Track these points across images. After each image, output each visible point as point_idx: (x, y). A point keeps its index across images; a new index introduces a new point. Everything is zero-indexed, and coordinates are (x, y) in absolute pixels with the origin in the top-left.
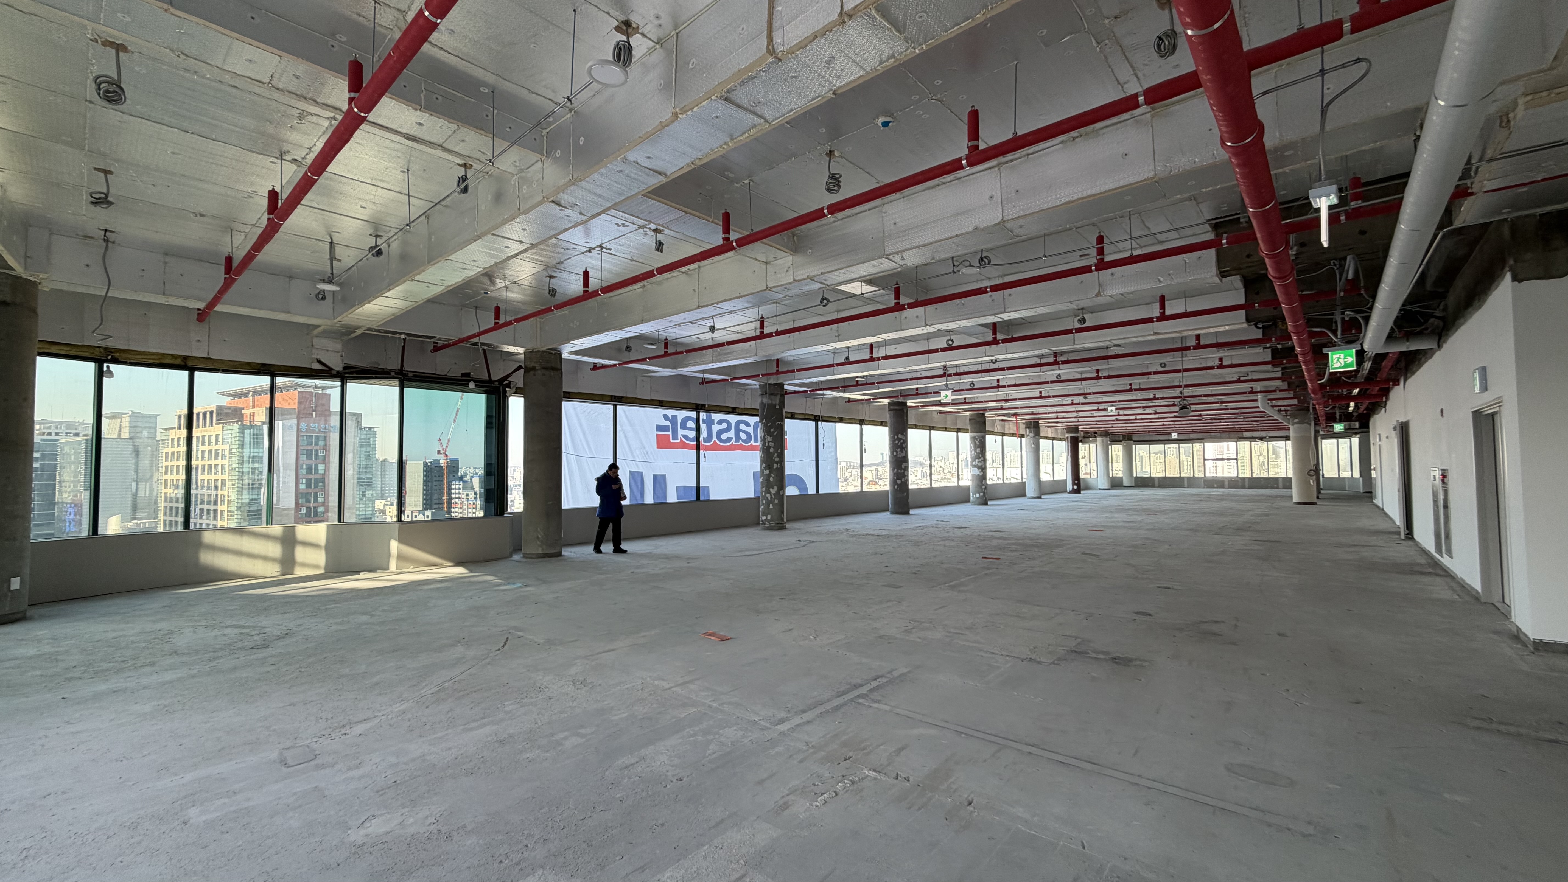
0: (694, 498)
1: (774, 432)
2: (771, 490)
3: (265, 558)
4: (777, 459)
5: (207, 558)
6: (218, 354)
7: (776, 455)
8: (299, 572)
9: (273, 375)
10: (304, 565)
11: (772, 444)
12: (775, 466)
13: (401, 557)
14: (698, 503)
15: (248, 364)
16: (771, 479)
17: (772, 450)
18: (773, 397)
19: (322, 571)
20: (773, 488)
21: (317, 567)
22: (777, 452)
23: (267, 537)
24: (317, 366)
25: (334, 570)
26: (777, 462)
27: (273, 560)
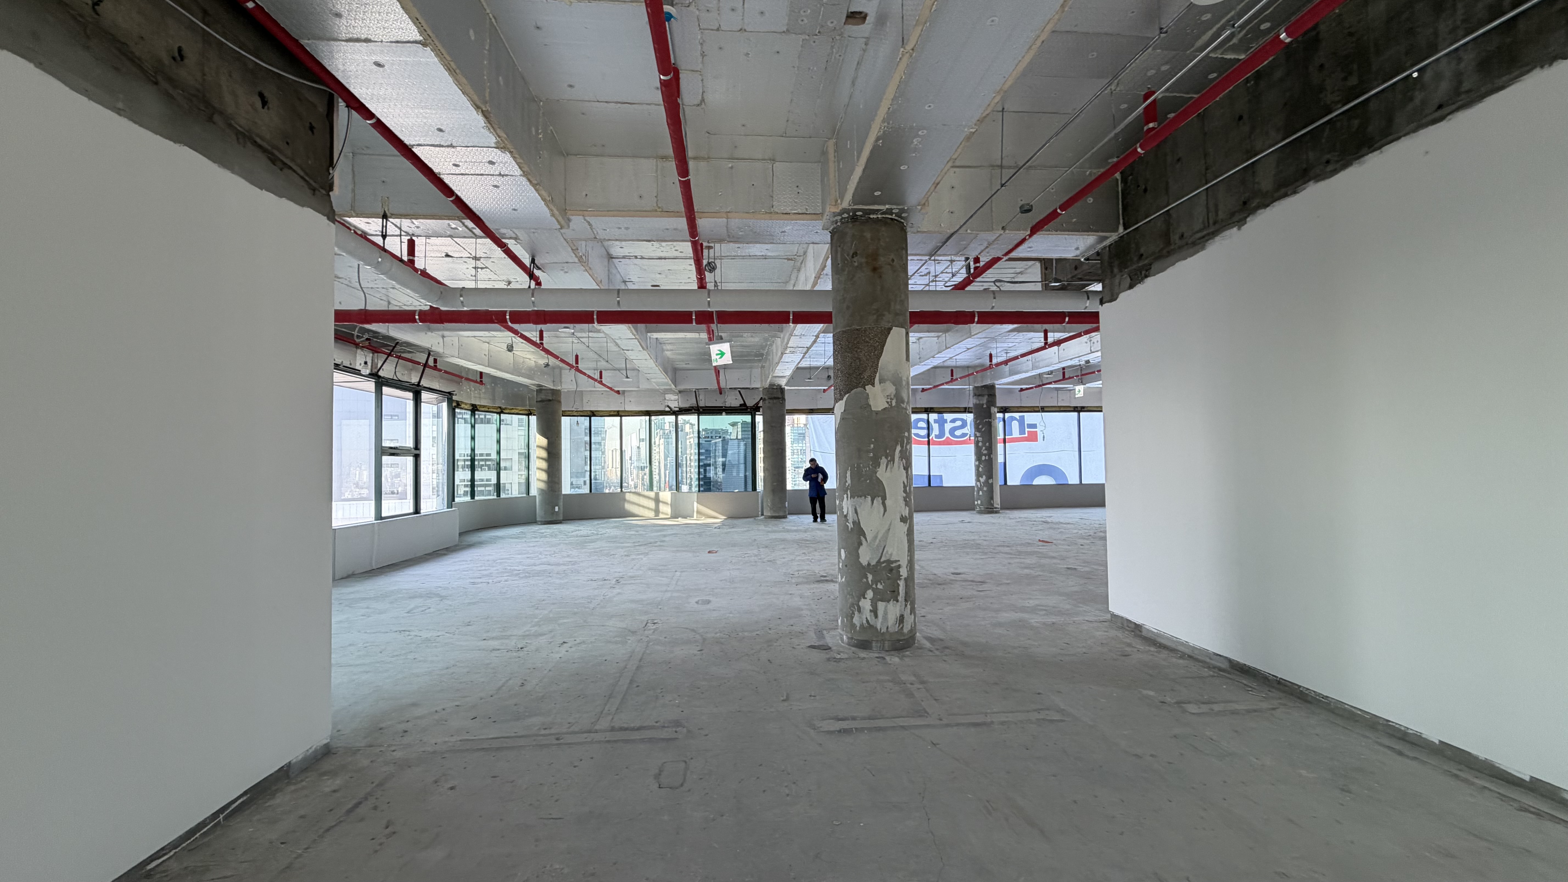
0: (927, 485)
1: (982, 428)
2: (980, 478)
3: (649, 508)
4: (985, 452)
5: (628, 506)
6: (629, 408)
7: (984, 448)
8: (661, 516)
9: (650, 416)
10: (662, 513)
11: (980, 439)
12: (983, 458)
13: (698, 512)
14: (929, 488)
15: (641, 411)
16: (980, 469)
17: (980, 444)
18: (980, 398)
19: (669, 516)
20: (982, 477)
21: (667, 514)
22: (985, 446)
23: (648, 498)
24: (667, 409)
25: (675, 516)
26: (985, 455)
27: (651, 509)
